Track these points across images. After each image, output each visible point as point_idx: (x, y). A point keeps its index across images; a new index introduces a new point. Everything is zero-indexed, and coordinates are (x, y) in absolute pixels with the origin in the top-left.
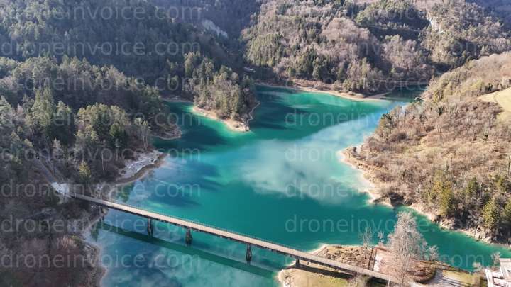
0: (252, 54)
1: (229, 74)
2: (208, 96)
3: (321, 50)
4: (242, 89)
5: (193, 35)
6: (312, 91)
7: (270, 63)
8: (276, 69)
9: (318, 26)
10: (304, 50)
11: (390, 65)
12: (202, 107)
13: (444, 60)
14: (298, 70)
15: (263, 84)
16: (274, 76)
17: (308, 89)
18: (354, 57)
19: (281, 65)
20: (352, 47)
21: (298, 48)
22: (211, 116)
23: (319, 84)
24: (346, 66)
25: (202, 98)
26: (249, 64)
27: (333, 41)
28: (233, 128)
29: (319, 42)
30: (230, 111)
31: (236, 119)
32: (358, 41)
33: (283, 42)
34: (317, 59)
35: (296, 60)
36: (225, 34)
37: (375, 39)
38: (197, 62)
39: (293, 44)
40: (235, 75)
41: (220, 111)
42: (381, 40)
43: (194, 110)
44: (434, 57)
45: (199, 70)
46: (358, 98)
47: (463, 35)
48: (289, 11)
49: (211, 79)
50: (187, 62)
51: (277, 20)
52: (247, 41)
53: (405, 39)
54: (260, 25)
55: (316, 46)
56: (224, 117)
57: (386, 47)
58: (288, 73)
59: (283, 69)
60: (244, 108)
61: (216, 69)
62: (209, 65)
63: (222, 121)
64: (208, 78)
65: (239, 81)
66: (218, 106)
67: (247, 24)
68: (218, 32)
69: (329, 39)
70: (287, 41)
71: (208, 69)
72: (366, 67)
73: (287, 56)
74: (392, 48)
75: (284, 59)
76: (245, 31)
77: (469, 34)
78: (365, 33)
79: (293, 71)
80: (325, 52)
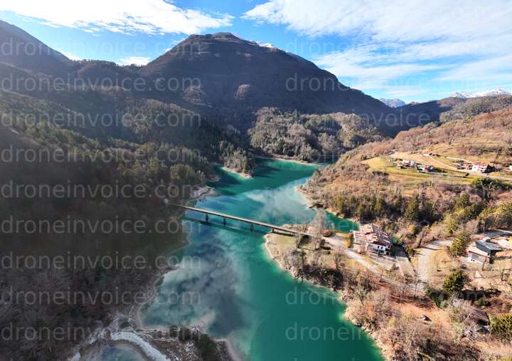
0: (253, 142)
1: (242, 151)
2: (231, 161)
3: (287, 140)
4: (248, 158)
5: (223, 132)
6: (283, 160)
7: (261, 146)
8: (265, 150)
9: (286, 128)
10: (279, 140)
11: (321, 147)
12: (228, 167)
13: (349, 146)
14: (275, 150)
15: (259, 157)
16: (264, 153)
17: (280, 159)
18: (303, 143)
19: (267, 147)
20: (303, 139)
21: (276, 139)
22: (233, 171)
23: (286, 156)
24: (299, 148)
25: (228, 162)
26: (251, 147)
27: (293, 136)
28: (244, 176)
29: (286, 136)
30: (242, 169)
31: (245, 172)
32: (306, 136)
33: (269, 136)
34: (285, 145)
35: (275, 145)
36: (239, 132)
37: (314, 135)
38: (225, 146)
39: (273, 137)
40: (244, 152)
41: (237, 169)
42: (317, 136)
43: (224, 168)
44: (344, 144)
45: (227, 149)
46: (305, 163)
47: (358, 133)
48: (271, 120)
49: (233, 154)
50: (221, 145)
51: (265, 124)
52: (250, 136)
53: (330, 135)
54: (257, 127)
55: (284, 138)
56: (239, 172)
57: (320, 139)
58: (270, 151)
59: (268, 149)
60: (249, 168)
61: (235, 149)
62: (232, 147)
63: (239, 174)
64: (231, 153)
65: (247, 155)
66: (236, 167)
67: (250, 127)
68: (236, 131)
69: (291, 135)
70: (271, 136)
71: (231, 149)
72: (309, 148)
73: (270, 143)
74: (322, 139)
75: (269, 145)
76: (249, 130)
77: (361, 133)
78: (309, 132)
79: (273, 150)
80: (290, 141)
